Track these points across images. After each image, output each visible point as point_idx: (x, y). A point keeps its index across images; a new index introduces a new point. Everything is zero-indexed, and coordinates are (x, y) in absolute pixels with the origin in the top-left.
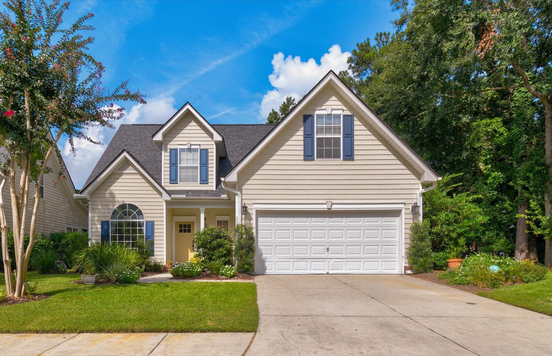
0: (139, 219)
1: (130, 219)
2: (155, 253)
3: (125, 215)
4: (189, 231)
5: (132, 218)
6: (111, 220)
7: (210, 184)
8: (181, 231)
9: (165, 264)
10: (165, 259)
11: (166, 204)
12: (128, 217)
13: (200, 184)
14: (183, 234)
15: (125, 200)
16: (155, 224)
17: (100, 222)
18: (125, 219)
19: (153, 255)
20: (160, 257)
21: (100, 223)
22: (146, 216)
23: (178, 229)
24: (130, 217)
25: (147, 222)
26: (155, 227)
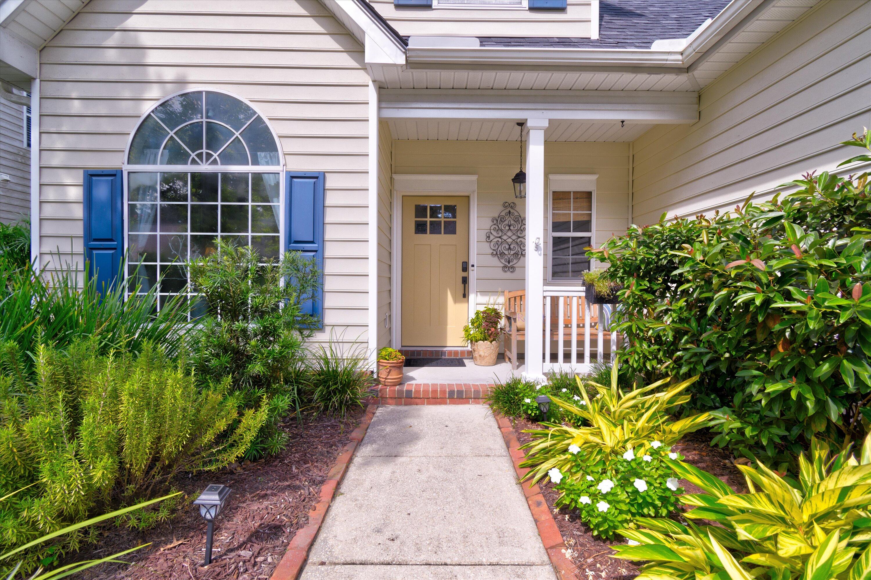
0: (255, 162)
1: (215, 162)
2: (329, 318)
3: (196, 144)
4: (451, 228)
5: (226, 158)
6: (127, 168)
7: (572, 13)
8: (420, 228)
9: (374, 367)
10: (373, 344)
11: (380, 100)
12: (209, 156)
13: (532, 9)
14: (428, 238)
15: (193, 74)
16: (328, 185)
17: (81, 172)
18: (194, 162)
19: (320, 327)
20: (351, 335)
21: (81, 181)
22: (287, 150)
23: (412, 220)
24: (215, 155)
25: (292, 177)
26: (331, 199)
